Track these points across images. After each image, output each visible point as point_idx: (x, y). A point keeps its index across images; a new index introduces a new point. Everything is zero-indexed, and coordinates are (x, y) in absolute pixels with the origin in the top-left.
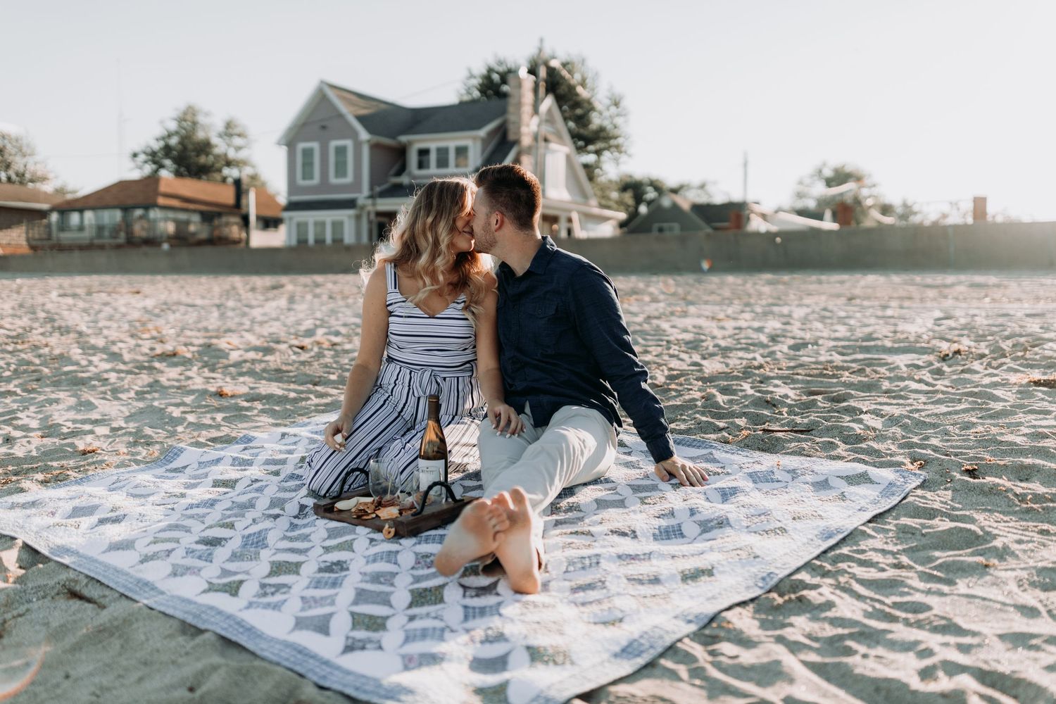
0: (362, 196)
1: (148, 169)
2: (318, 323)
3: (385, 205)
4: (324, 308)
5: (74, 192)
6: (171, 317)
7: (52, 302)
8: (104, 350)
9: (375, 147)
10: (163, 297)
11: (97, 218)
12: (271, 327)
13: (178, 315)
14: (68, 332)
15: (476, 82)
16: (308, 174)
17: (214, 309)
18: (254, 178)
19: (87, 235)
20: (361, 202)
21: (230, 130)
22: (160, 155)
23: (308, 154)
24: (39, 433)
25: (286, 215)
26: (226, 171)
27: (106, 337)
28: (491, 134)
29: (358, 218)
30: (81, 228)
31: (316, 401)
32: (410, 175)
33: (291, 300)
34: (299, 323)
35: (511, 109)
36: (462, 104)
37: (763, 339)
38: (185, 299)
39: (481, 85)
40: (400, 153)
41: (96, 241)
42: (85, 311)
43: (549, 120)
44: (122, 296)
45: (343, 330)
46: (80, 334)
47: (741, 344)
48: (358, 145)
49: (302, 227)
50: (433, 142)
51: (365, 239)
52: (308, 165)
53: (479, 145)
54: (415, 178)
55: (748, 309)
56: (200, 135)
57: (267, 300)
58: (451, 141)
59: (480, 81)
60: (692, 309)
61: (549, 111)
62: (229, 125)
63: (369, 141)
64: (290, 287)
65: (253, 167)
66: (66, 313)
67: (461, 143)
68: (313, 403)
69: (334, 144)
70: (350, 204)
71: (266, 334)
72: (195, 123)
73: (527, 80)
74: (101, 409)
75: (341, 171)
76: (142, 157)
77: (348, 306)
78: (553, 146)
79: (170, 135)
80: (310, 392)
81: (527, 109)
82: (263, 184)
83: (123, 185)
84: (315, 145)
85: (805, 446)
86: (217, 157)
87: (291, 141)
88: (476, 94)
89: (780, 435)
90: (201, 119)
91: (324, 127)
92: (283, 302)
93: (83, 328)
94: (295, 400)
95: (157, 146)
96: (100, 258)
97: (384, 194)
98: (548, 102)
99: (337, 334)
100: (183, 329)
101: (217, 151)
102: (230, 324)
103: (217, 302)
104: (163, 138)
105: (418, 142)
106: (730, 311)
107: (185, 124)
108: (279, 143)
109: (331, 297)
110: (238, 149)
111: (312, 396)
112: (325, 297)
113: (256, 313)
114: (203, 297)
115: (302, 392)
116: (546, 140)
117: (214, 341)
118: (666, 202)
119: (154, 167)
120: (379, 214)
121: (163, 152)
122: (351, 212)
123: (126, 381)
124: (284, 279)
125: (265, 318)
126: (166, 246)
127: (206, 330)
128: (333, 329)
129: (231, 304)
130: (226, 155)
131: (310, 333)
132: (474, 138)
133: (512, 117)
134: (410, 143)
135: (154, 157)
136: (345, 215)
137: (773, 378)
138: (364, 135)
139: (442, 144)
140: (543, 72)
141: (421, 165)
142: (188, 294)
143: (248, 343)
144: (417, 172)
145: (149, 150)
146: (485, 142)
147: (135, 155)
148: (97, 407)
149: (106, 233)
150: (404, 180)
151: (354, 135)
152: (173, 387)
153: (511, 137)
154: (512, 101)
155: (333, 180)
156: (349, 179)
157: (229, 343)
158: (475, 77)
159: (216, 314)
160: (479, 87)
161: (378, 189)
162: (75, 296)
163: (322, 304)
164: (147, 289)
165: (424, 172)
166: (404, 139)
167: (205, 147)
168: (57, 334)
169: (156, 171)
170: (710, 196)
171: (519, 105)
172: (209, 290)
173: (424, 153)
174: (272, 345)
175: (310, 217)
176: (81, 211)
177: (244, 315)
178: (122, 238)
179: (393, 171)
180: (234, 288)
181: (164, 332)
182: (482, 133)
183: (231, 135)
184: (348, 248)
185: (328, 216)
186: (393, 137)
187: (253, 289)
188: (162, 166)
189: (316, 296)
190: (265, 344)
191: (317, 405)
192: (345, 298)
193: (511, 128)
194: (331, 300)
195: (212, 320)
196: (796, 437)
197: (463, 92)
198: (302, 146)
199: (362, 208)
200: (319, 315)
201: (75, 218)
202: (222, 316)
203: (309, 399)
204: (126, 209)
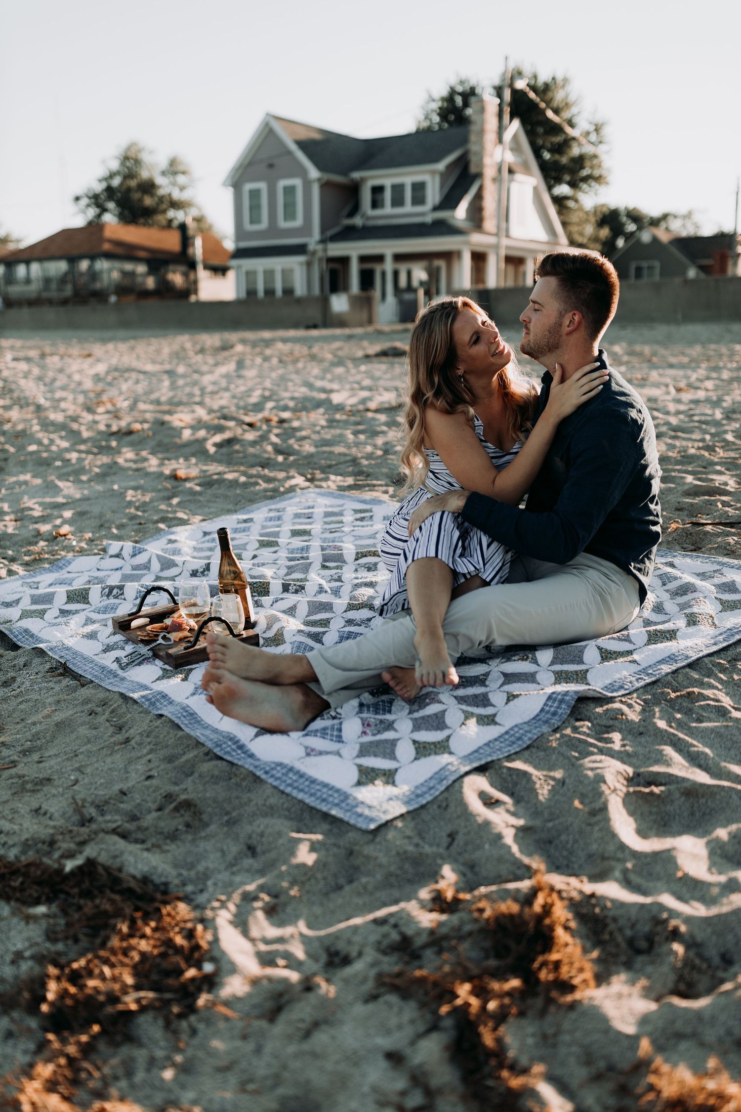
0: (313, 240)
1: (92, 212)
2: (267, 393)
3: (337, 249)
4: (274, 375)
5: (18, 241)
6: (124, 387)
7: (8, 368)
8: (63, 427)
9: (325, 186)
10: (114, 361)
11: (43, 270)
12: (221, 398)
13: (130, 382)
14: (28, 405)
15: (435, 106)
16: (255, 219)
17: (165, 377)
18: (199, 220)
19: (34, 288)
20: (311, 247)
21: (174, 168)
22: (102, 197)
23: (255, 195)
24: (12, 517)
25: (234, 263)
26: (171, 213)
27: (63, 411)
28: (450, 167)
29: (309, 264)
30: (28, 281)
31: (264, 485)
32: (364, 215)
33: (240, 365)
34: (249, 392)
35: (473, 138)
36: (419, 132)
37: (718, 415)
38: (135, 364)
39: (440, 108)
40: (353, 191)
41: (45, 295)
42: (40, 379)
43: (516, 148)
44: (74, 359)
45: (291, 404)
46: (39, 408)
47: (693, 421)
48: (307, 184)
49: (250, 275)
50: (387, 178)
51: (316, 291)
52: (255, 208)
53: (437, 179)
54: (368, 218)
55: (714, 375)
56: (145, 174)
57: (217, 364)
58: (408, 177)
59: (440, 104)
60: (654, 375)
61: (515, 137)
62: (173, 162)
63: (319, 180)
64: (239, 348)
65: (199, 209)
66: (22, 382)
67: (418, 178)
68: (261, 488)
69: (282, 183)
70: (300, 249)
71: (216, 407)
72: (137, 162)
73: (491, 103)
74: (66, 492)
75: (290, 213)
76: (85, 201)
77: (297, 372)
78: (519, 177)
79: (112, 176)
80: (259, 476)
81: (490, 136)
82: (210, 227)
83: (67, 234)
84: (262, 186)
85: (731, 541)
86: (161, 199)
87: (237, 181)
88: (436, 119)
89: (709, 528)
90: (145, 157)
91: (271, 166)
92: (231, 367)
93: (42, 401)
94: (245, 485)
95: (99, 187)
96: (50, 314)
97: (335, 238)
98: (515, 127)
99: (285, 408)
100: (135, 402)
101: (161, 192)
102: (181, 396)
103: (167, 367)
104: (106, 179)
105: (372, 178)
106: (694, 377)
107: (128, 164)
108: (224, 184)
109: (281, 361)
110: (182, 188)
111: (260, 481)
112: (275, 361)
113: (207, 379)
114: (154, 362)
115: (251, 476)
116: (511, 171)
117: (167, 418)
118: (646, 237)
119: (98, 211)
120: (331, 260)
121: (105, 194)
122: (302, 259)
123: (87, 462)
124: (233, 336)
125: (215, 388)
126: (113, 299)
127: (158, 402)
128: (282, 403)
129: (181, 369)
130: (170, 195)
131: (258, 407)
132: (433, 173)
133: (473, 147)
134: (363, 180)
135: (97, 201)
136: (295, 262)
137: (716, 464)
138: (314, 173)
139: (397, 180)
140: (507, 95)
141: (375, 204)
142: (138, 358)
143: (200, 421)
144: (370, 212)
145: (91, 194)
146: (444, 176)
147: (77, 199)
148: (62, 490)
149: (54, 286)
150: (358, 221)
151: (302, 173)
152: (129, 469)
153: (473, 169)
154: (474, 128)
155: (283, 224)
156: (299, 222)
157: (181, 420)
158: (434, 100)
159: (167, 383)
160: (438, 111)
161: (329, 233)
162: (28, 360)
163: (272, 369)
164: (98, 350)
165: (378, 212)
166: (356, 175)
167: (149, 187)
168: (16, 408)
169: (99, 216)
170: (697, 227)
171: (482, 132)
172: (158, 351)
173: (378, 190)
174: (222, 422)
175: (259, 264)
176: (28, 262)
177: (195, 383)
178: (68, 291)
179: (346, 211)
180: (183, 349)
181: (119, 405)
182: (441, 166)
183: (175, 173)
184: (299, 301)
185: (277, 263)
186: (345, 172)
187: (202, 351)
188: (104, 210)
189: (266, 359)
190: (216, 422)
191: (266, 490)
192: (296, 361)
193: (473, 159)
194: (281, 365)
195: (164, 390)
196: (724, 531)
197: (422, 117)
198: (248, 187)
199: (314, 253)
200: (268, 384)
201: (21, 271)
202: (173, 387)
203: (257, 484)
204: (73, 260)
